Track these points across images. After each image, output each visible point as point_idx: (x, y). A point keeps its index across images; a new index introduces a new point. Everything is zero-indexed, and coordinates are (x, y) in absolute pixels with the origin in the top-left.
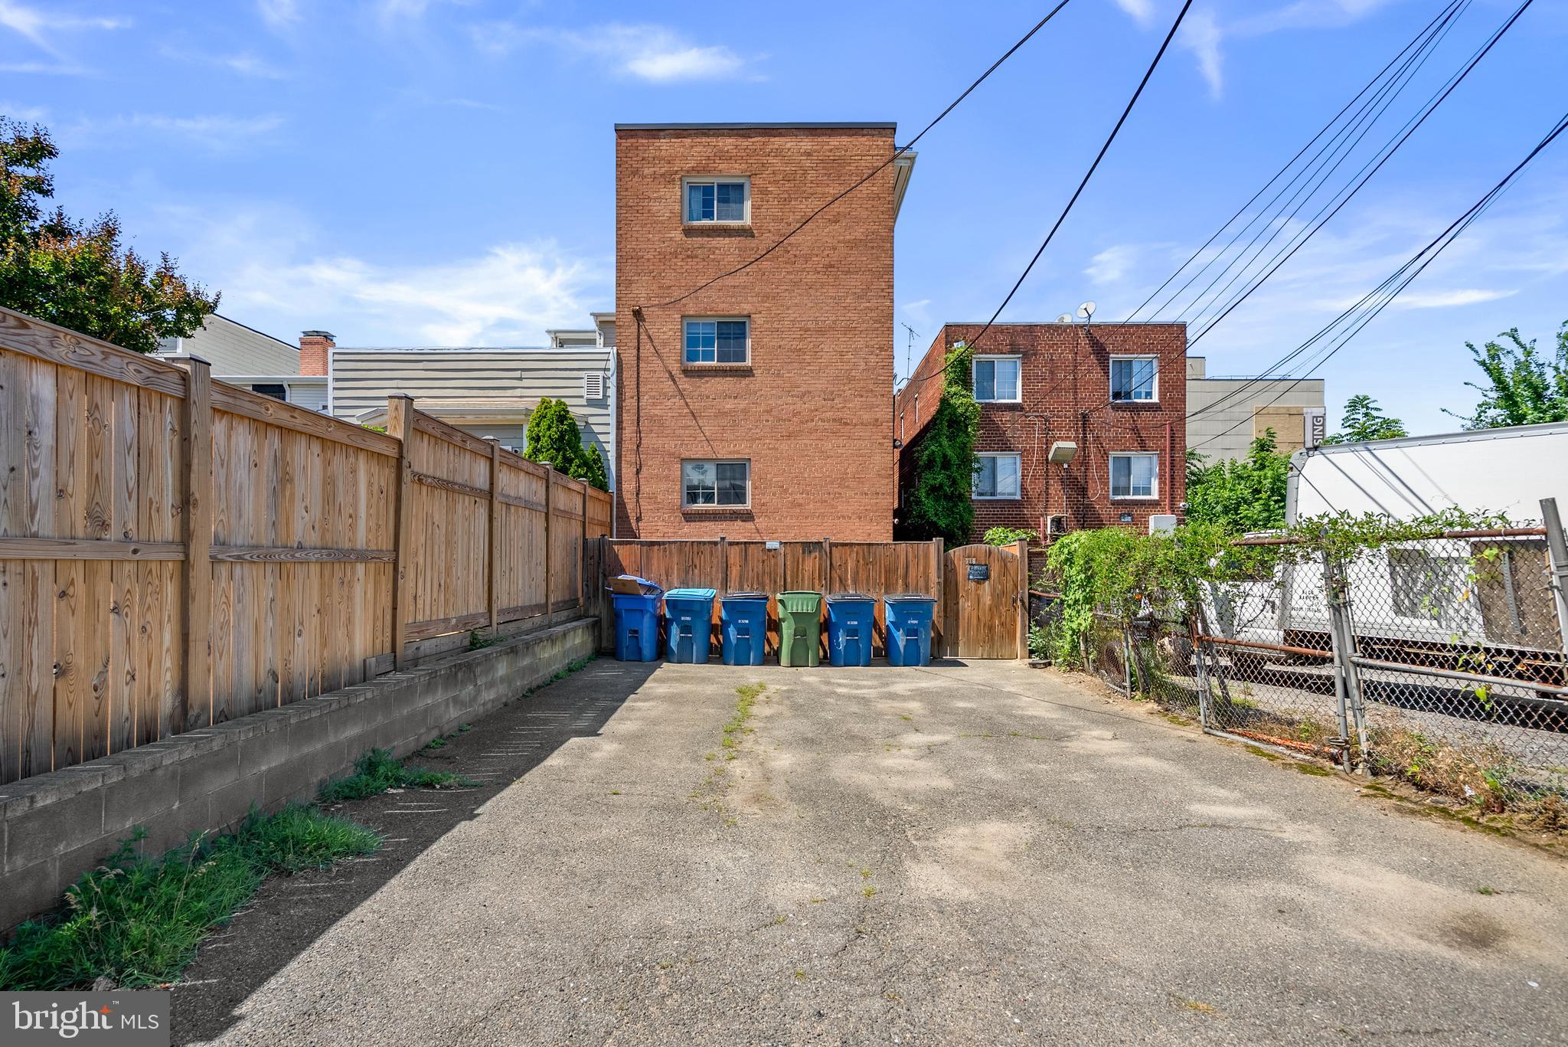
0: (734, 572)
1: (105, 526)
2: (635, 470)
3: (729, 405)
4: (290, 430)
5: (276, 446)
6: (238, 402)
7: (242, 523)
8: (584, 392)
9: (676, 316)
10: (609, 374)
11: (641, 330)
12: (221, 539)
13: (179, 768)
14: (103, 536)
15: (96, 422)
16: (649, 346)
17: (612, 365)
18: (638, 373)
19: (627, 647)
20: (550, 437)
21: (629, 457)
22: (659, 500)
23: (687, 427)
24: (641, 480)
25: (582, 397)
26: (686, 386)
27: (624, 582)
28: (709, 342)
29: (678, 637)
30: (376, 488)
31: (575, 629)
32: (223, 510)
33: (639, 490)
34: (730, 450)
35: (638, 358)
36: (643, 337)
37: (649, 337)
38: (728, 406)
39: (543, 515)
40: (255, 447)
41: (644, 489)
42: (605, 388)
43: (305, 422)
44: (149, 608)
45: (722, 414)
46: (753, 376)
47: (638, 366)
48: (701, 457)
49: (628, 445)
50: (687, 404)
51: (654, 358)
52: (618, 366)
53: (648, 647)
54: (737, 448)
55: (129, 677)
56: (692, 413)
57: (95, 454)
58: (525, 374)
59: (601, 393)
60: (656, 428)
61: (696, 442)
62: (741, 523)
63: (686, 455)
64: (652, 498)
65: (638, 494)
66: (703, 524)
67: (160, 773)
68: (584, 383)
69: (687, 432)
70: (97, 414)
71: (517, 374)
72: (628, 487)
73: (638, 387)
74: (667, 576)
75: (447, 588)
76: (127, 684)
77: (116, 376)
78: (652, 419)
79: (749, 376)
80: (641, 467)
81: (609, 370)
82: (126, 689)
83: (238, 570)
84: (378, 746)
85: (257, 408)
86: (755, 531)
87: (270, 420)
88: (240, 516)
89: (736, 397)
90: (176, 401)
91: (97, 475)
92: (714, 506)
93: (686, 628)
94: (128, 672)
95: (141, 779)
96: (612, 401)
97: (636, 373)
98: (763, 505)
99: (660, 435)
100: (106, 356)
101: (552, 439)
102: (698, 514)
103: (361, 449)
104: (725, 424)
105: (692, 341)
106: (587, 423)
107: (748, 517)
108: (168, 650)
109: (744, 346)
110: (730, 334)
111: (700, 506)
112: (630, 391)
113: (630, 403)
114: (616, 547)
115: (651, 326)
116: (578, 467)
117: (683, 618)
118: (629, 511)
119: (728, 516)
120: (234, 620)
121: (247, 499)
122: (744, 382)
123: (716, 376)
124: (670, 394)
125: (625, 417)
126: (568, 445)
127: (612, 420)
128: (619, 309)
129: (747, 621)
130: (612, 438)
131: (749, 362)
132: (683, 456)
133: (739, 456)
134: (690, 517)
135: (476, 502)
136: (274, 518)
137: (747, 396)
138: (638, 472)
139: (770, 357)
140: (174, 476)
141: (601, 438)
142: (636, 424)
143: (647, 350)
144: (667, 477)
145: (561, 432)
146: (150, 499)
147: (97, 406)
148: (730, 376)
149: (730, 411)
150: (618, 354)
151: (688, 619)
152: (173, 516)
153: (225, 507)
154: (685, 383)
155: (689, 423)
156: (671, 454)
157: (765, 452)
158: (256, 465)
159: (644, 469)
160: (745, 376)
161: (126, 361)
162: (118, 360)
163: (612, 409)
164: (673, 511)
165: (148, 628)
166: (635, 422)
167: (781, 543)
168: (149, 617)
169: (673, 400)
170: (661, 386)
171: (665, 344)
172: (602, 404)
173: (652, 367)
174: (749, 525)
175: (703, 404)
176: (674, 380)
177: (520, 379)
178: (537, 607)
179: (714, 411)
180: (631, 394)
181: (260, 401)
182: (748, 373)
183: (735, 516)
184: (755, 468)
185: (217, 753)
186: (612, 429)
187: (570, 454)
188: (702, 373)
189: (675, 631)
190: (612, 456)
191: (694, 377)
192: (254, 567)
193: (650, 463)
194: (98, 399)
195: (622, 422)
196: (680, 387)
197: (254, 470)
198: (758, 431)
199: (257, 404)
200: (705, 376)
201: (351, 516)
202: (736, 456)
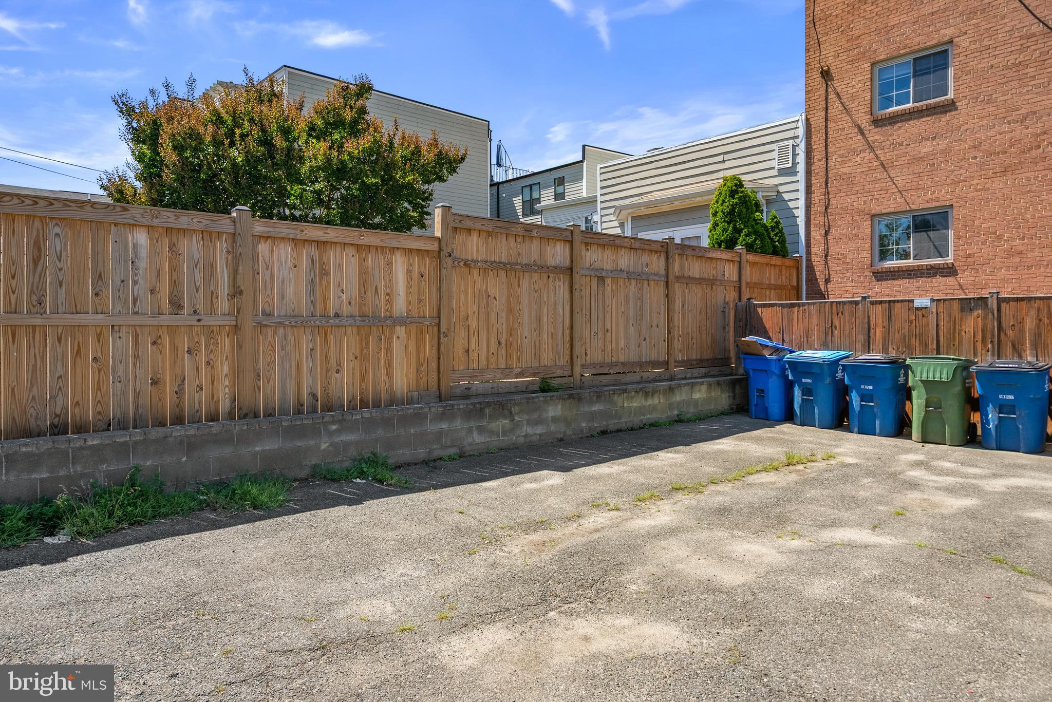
0: (879, 333)
1: (181, 307)
2: (824, 231)
3: (926, 148)
4: (325, 243)
5: (313, 253)
6: (277, 230)
7: (285, 302)
8: (775, 164)
9: (866, 65)
10: (798, 141)
11: (830, 90)
12: (268, 312)
13: (185, 439)
14: (179, 312)
15: (174, 253)
16: (837, 104)
17: (801, 132)
18: (827, 134)
19: (756, 405)
20: (722, 211)
21: (817, 219)
22: (848, 260)
23: (877, 181)
24: (830, 242)
25: (773, 168)
26: (877, 137)
27: (748, 344)
28: (903, 83)
29: (800, 399)
30: (416, 274)
31: (702, 383)
32: (268, 295)
33: (828, 252)
34: (926, 198)
35: (826, 119)
36: (832, 96)
37: (838, 95)
38: (926, 150)
39: (662, 284)
40: (295, 255)
41: (834, 250)
42: (795, 155)
43: (337, 235)
44: (212, 351)
45: (919, 159)
46: (956, 109)
47: (826, 127)
48: (893, 210)
49: (817, 208)
50: (877, 156)
51: (843, 115)
52: (807, 132)
53: (775, 405)
54: (936, 195)
55: (198, 389)
56: (883, 165)
57: (174, 269)
58: (727, 157)
59: (790, 162)
60: (845, 187)
61: (888, 195)
62: (941, 279)
63: (876, 210)
64: (841, 258)
65: (826, 256)
66: (896, 282)
67: (171, 439)
68: (775, 155)
69: (877, 185)
70: (174, 249)
71: (720, 158)
72: (817, 249)
73: (826, 148)
74: (807, 337)
75: (509, 345)
76: (197, 392)
77: (185, 227)
78: (840, 178)
79: (950, 111)
80: (829, 228)
81: (798, 137)
82: (197, 396)
83: (281, 331)
84: (378, 450)
85: (294, 231)
86: (957, 287)
87: (305, 238)
88: (283, 298)
89: (934, 139)
90: (230, 236)
91: (175, 281)
92: (910, 262)
93: (807, 391)
94: (198, 386)
95: (156, 441)
96: (801, 168)
97: (824, 135)
98: (969, 256)
99: (849, 193)
100: (177, 217)
101: (724, 213)
102: (890, 272)
103: (398, 248)
104: (921, 170)
105: (886, 87)
106: (778, 192)
107: (949, 271)
108: (226, 375)
109: (945, 78)
110: (929, 68)
111: (893, 263)
112: (818, 154)
113: (819, 166)
114: (760, 310)
115: (838, 84)
116: (746, 236)
117: (804, 380)
118: (817, 273)
119: (925, 271)
120: (278, 361)
121: (288, 289)
122: (944, 119)
123: (910, 119)
124: (860, 148)
125: (814, 180)
126: (739, 216)
127: (802, 186)
128: (808, 75)
129: (871, 387)
130: (802, 203)
131: (951, 95)
132: (873, 212)
133: (938, 204)
134: (881, 276)
135: (549, 277)
136: (312, 298)
137: (949, 134)
138: (826, 234)
139: (978, 83)
140: (229, 277)
141: (791, 205)
142: (824, 186)
143: (835, 108)
144: (856, 236)
145: (732, 205)
146: (212, 292)
147: (174, 244)
148: (928, 116)
149: (927, 154)
150: (807, 120)
151: (809, 381)
152: (228, 300)
153: (270, 293)
154: (875, 135)
155: (880, 176)
156: (861, 212)
157: (972, 195)
158: (295, 267)
159: (833, 230)
160: (946, 112)
161: (191, 217)
162: (186, 218)
163: (801, 175)
164: (862, 270)
165: (211, 362)
166: (824, 183)
167: (932, 300)
168: (212, 356)
169: (862, 155)
170: (850, 143)
171: (853, 98)
172: (792, 171)
173: (841, 124)
174: (950, 281)
175: (895, 153)
176: (862, 134)
177: (723, 162)
178: (655, 364)
179: (908, 158)
180: (820, 157)
181: (295, 227)
182: (951, 106)
183: (933, 271)
184: (957, 215)
185: (216, 435)
186: (802, 195)
187: (739, 225)
188: (894, 119)
189: (797, 392)
190: (801, 222)
191: (885, 125)
192: (296, 330)
193: (839, 223)
194: (174, 239)
195: (811, 186)
196: (870, 139)
197: (294, 271)
198: (962, 171)
199: (294, 229)
200: (898, 122)
201: (388, 294)
202: (934, 204)
